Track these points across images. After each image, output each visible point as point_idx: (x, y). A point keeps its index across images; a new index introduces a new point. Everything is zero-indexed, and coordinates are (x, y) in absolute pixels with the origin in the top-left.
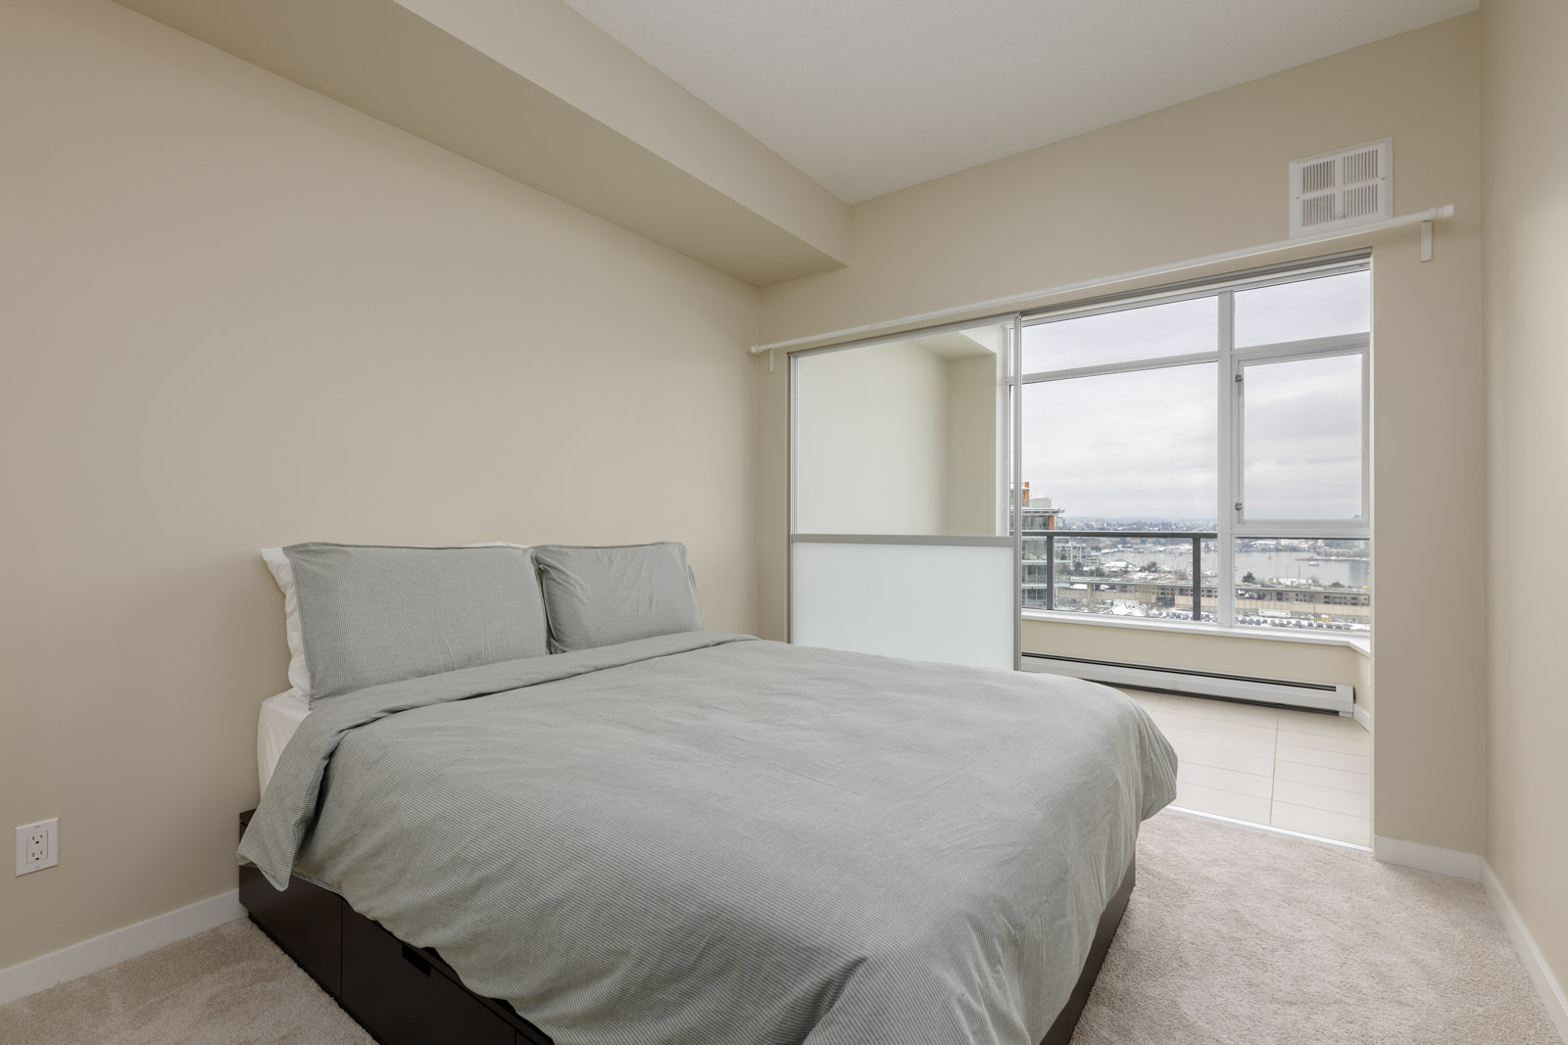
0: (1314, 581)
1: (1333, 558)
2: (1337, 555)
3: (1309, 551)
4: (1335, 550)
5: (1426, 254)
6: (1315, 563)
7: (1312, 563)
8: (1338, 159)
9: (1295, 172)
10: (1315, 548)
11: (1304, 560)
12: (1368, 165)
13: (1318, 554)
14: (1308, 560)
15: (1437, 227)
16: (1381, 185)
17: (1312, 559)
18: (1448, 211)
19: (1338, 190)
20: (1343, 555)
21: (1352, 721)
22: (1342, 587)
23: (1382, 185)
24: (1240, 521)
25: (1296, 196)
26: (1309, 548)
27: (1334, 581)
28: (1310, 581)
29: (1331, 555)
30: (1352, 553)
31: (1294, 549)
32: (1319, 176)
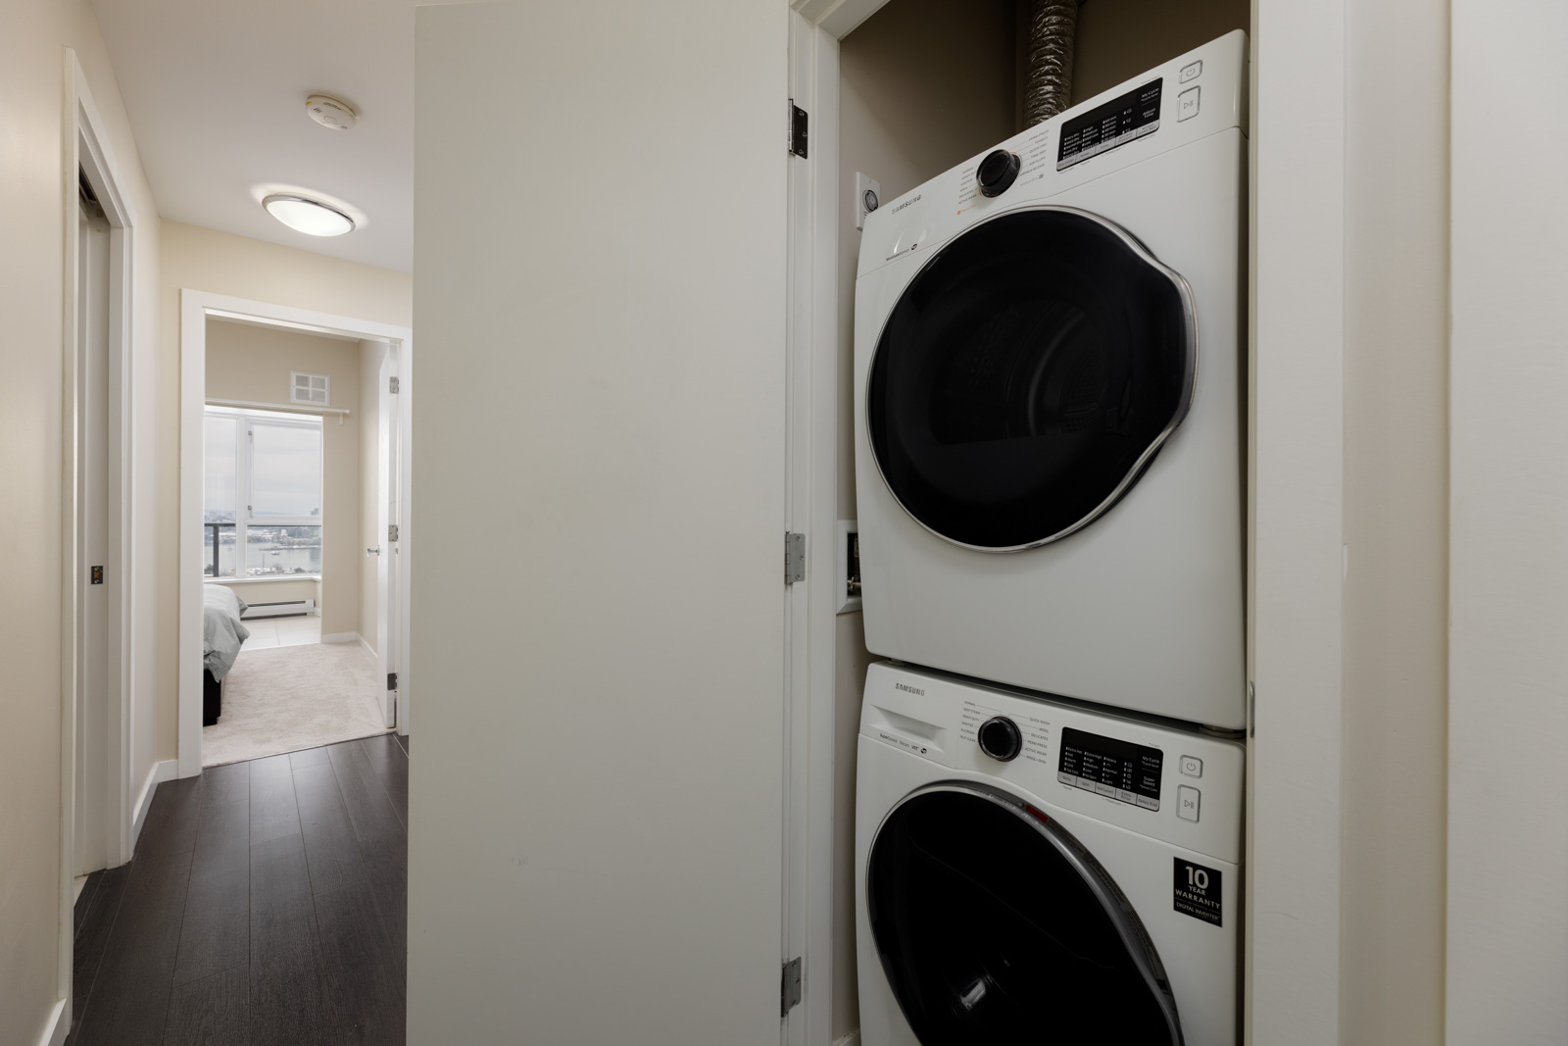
0: (277, 569)
1: (295, 547)
2: (299, 544)
3: (273, 541)
4: (297, 540)
5: (341, 423)
6: (277, 552)
7: (273, 552)
8: (311, 377)
9: (294, 376)
10: (278, 538)
11: (268, 550)
12: (321, 383)
13: (282, 543)
14: (272, 549)
15: (344, 415)
16: (326, 393)
17: (275, 549)
18: (347, 411)
19: (310, 389)
20: (304, 544)
21: (313, 614)
22: (304, 571)
23: (326, 391)
24: (251, 516)
25: (294, 387)
26: (273, 538)
27: (296, 567)
28: (274, 569)
29: (293, 544)
30: (311, 541)
31: (258, 540)
32: (302, 381)
